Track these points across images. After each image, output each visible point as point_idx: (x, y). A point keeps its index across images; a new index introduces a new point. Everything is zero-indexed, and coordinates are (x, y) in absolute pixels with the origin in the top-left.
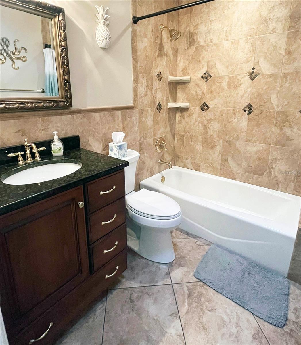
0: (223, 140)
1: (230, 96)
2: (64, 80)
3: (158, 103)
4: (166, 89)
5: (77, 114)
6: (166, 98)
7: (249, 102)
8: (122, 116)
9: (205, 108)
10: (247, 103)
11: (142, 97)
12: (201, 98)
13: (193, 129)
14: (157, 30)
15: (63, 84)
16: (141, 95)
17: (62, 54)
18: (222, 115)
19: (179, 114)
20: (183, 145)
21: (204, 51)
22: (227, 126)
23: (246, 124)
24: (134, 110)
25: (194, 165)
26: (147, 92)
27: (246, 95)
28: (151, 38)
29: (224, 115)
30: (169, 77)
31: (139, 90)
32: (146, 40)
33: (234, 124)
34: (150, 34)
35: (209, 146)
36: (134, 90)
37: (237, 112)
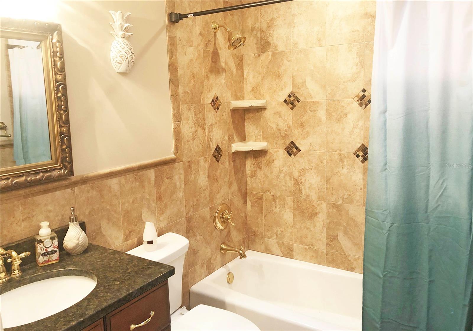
0: (328, 204)
1: (332, 133)
2: (60, 133)
3: (215, 147)
4: (228, 122)
5: (82, 185)
6: (228, 136)
7: (362, 142)
8: (156, 177)
9: (293, 151)
10: (359, 143)
11: (188, 141)
12: (286, 135)
13: (276, 185)
14: (208, 30)
15: (58, 141)
16: (187, 138)
17: (57, 94)
18: (322, 163)
19: (251, 159)
20: (262, 213)
21: (285, 61)
22: (330, 181)
23: (362, 178)
24: (176, 165)
25: (283, 247)
26: (196, 131)
27: (357, 131)
28: (199, 45)
29: (325, 162)
30: (232, 102)
31: (183, 131)
32: (190, 50)
33: (342, 178)
34: (197, 40)
35: (306, 213)
36: (175, 132)
37: (345, 157)
